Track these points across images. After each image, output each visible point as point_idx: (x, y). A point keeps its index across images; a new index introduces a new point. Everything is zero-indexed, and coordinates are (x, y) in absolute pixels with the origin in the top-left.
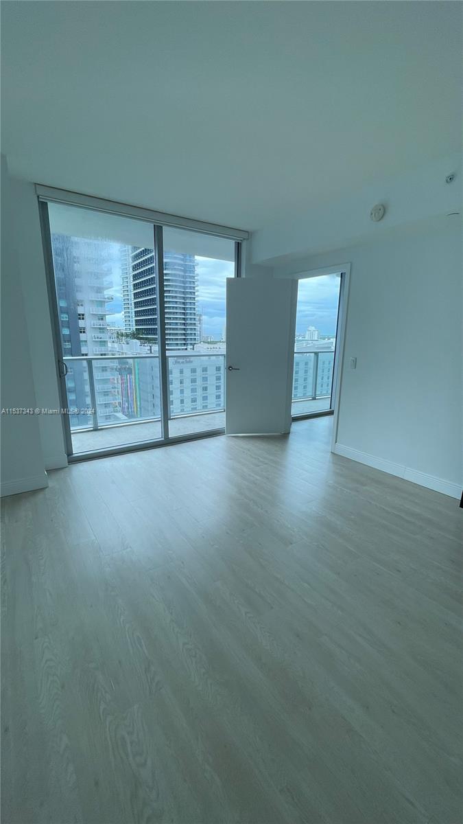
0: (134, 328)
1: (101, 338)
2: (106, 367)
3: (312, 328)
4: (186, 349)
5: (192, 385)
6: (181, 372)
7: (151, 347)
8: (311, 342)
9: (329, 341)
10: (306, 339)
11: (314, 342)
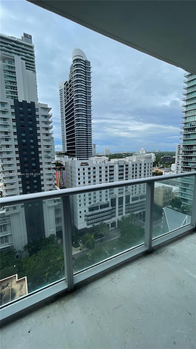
0: (66, 151)
1: (48, 155)
2: (50, 168)
3: (143, 149)
4: (88, 159)
5: (89, 175)
6: (84, 169)
7: (73, 158)
8: (142, 155)
9: (150, 154)
10: (140, 153)
11: (143, 155)
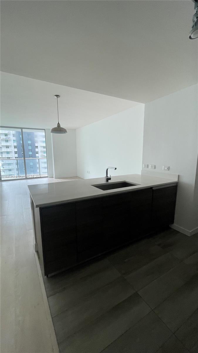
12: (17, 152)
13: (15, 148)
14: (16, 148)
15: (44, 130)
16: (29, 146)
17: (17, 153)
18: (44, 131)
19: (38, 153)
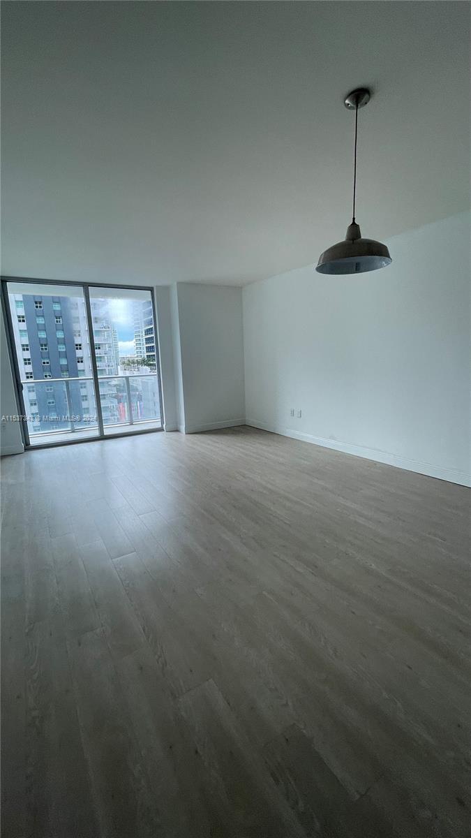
12: (29, 360)
13: (24, 350)
14: (27, 350)
15: (151, 289)
16: (58, 343)
17: (29, 363)
18: (150, 292)
19: (82, 362)
